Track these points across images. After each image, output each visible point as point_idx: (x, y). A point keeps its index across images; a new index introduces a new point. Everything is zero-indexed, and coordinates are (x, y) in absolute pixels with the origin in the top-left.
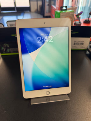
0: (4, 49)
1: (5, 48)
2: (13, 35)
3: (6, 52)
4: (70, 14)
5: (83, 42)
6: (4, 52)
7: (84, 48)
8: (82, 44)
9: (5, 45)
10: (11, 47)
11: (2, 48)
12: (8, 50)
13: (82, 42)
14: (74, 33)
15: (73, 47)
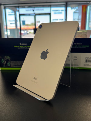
0: (4, 62)
1: (5, 60)
3: (6, 66)
4: (82, 33)
6: (4, 66)
9: (6, 57)
10: (12, 60)
11: (3, 61)
12: (9, 64)
14: (85, 47)
15: (84, 65)
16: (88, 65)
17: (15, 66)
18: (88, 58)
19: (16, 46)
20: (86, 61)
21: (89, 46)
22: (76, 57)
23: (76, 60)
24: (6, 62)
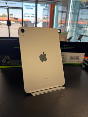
0: (4, 61)
1: (5, 60)
2: (15, 47)
3: (6, 65)
5: (79, 57)
6: (4, 65)
7: (79, 63)
8: (78, 59)
9: (6, 57)
11: (3, 60)
12: (8, 63)
13: (77, 56)
14: (71, 48)
15: (69, 61)
16: (72, 61)
17: (14, 64)
18: (72, 56)
19: (16, 48)
20: (71, 59)
21: (73, 48)
22: (64, 56)
23: (64, 57)
24: (5, 61)
